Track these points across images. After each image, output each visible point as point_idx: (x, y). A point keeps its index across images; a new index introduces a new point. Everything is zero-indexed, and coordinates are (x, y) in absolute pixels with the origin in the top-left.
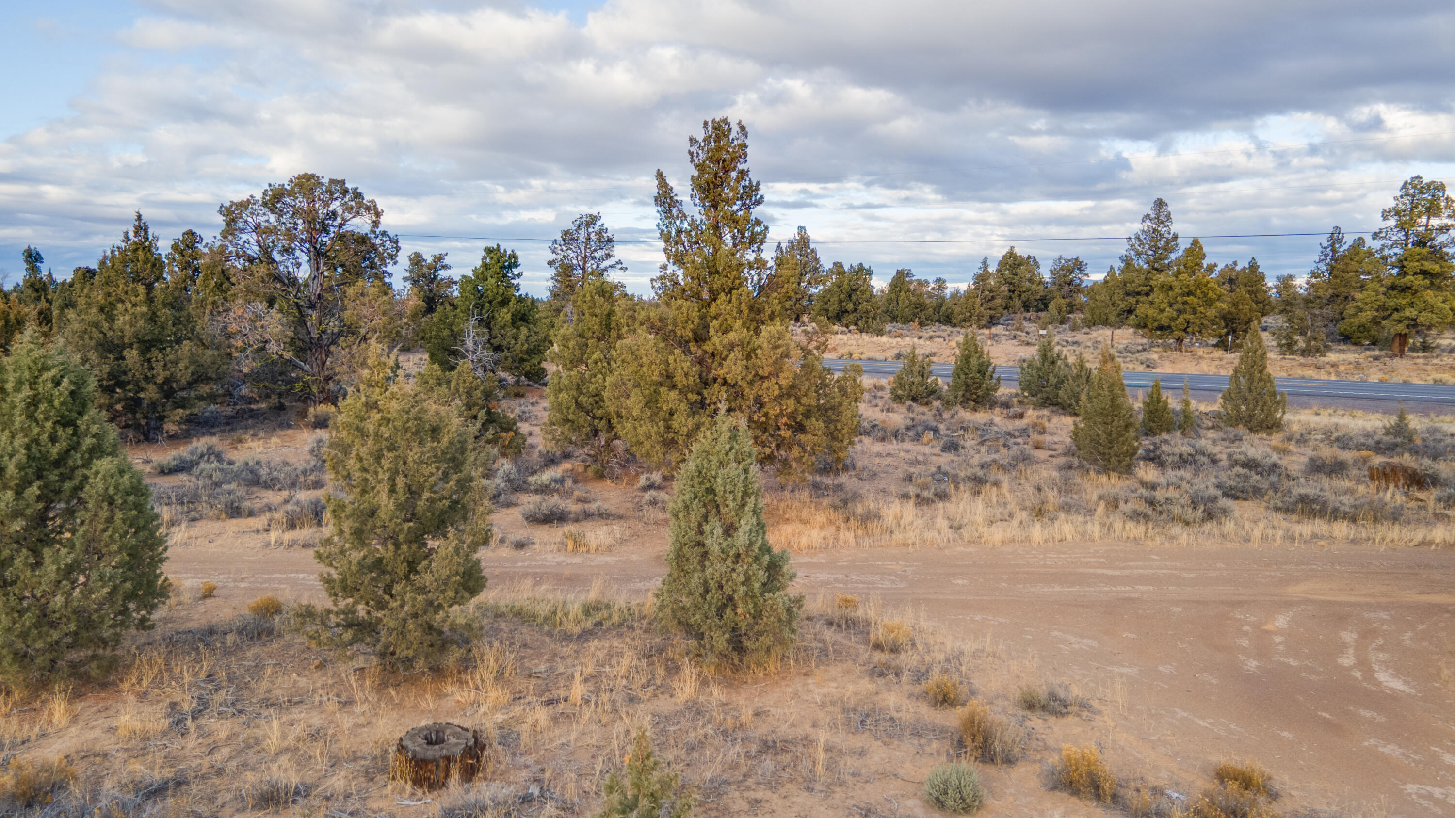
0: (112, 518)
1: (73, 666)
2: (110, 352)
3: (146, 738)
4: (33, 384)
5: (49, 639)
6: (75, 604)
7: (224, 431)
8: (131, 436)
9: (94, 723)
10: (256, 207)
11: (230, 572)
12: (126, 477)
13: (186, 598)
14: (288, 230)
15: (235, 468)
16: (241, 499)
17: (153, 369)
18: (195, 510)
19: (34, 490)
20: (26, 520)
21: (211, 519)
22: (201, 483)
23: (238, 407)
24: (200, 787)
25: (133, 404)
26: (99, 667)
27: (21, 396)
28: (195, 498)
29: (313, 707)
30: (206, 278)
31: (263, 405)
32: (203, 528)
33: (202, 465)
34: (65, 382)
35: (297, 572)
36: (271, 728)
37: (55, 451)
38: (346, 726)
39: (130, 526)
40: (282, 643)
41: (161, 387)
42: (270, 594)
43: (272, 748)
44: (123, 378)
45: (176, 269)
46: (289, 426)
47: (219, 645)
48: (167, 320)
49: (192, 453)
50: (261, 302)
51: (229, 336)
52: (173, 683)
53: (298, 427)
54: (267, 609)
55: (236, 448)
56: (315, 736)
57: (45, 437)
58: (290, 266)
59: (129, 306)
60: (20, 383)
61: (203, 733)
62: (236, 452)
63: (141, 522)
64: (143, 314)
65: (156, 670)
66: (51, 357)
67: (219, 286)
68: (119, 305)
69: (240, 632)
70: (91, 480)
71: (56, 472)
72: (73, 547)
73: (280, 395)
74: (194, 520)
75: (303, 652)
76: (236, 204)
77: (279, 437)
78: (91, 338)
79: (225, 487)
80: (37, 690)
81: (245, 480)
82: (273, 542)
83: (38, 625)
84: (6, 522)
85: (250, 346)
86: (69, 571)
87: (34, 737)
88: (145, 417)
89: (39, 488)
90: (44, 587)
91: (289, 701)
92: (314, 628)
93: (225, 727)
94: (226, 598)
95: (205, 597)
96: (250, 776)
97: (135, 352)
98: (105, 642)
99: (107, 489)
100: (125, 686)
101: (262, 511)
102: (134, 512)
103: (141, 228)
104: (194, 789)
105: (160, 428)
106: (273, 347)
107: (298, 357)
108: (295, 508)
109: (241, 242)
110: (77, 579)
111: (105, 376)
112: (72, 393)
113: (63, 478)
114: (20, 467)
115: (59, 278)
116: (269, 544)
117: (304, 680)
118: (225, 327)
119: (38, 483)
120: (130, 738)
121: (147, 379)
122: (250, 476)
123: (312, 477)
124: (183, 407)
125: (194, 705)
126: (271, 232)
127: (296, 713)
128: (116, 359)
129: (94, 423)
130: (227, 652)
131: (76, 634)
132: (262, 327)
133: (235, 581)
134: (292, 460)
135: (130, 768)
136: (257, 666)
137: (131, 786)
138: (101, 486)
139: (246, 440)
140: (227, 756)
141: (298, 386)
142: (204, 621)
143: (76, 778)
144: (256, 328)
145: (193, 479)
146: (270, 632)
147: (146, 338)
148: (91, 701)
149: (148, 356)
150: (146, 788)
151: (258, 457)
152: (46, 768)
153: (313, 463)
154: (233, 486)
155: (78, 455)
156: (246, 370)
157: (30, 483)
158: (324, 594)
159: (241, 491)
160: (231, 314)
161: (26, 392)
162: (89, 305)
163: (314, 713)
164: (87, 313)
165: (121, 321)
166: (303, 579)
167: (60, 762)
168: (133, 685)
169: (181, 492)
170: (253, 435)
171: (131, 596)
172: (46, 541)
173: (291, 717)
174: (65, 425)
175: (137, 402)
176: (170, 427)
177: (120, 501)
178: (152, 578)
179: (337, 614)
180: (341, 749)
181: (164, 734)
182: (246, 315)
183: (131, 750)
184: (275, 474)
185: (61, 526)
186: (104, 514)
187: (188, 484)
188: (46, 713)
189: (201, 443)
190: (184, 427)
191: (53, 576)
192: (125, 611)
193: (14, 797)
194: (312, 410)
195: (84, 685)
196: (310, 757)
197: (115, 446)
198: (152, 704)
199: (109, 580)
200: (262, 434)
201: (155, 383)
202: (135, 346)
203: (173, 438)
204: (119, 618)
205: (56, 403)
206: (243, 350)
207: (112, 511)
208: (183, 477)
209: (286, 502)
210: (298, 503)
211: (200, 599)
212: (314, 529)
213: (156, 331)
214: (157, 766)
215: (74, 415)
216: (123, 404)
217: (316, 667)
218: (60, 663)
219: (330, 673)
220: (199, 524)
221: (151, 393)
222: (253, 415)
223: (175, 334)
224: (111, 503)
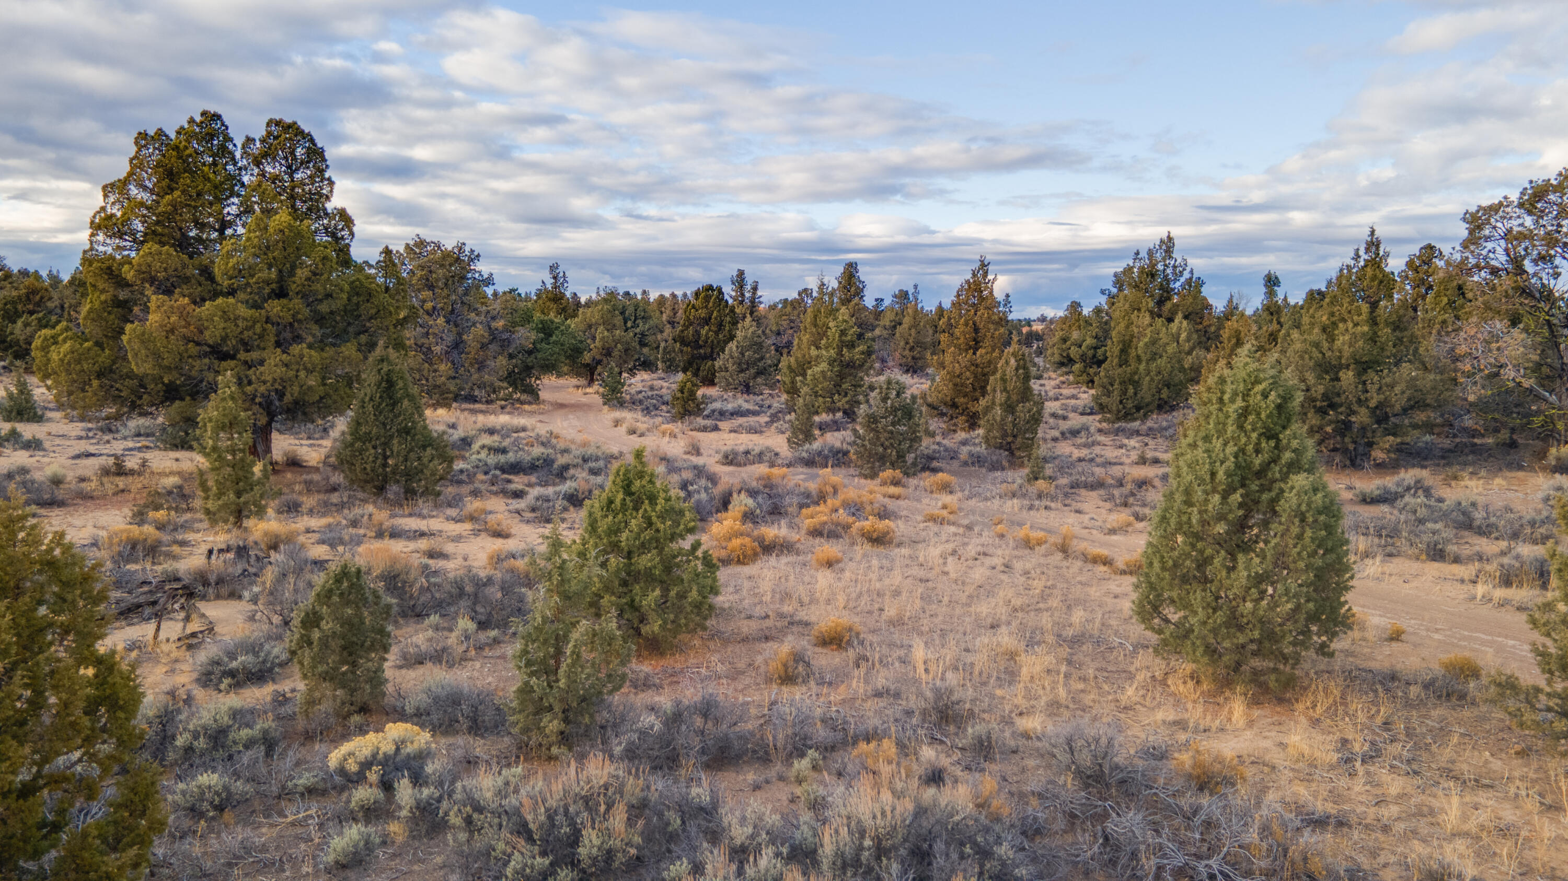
0: (1302, 534)
1: (1255, 673)
2: (1327, 372)
3: (1313, 765)
4: (1246, 396)
5: (1235, 641)
6: (1261, 613)
7: (1438, 465)
8: (1337, 460)
9: (1267, 734)
10: (1509, 209)
11: (1423, 620)
12: (1319, 495)
13: (1371, 635)
14: (1548, 233)
15: (1444, 506)
16: (1447, 541)
17: (1367, 391)
18: (1393, 545)
19: (1236, 497)
20: (1228, 525)
21: (1409, 557)
22: (1403, 517)
23: (1458, 440)
24: (1363, 836)
25: (1344, 427)
26: (1277, 681)
27: (1235, 406)
28: (1394, 533)
29: (1506, 798)
30: (1438, 295)
31: (1490, 441)
32: (1396, 565)
33: (1407, 498)
34: (1273, 396)
35: (1506, 637)
36: (1450, 803)
37: (1257, 461)
38: (1546, 834)
39: (1319, 546)
40: (1476, 713)
41: (1373, 411)
42: (1467, 654)
43: (1449, 827)
44: (1336, 400)
45: (1408, 287)
46: (1520, 468)
47: (1400, 694)
48: (1388, 340)
49: (1398, 485)
50: (1501, 321)
51: (1456, 359)
52: (1347, 719)
53: (1532, 469)
54: (1461, 669)
55: (1450, 486)
56: (1504, 831)
57: (1250, 447)
58: (1544, 276)
59: (1350, 325)
60: (1235, 394)
61: (1371, 781)
62: (1448, 490)
63: (1330, 544)
64: (1363, 334)
65: (1331, 700)
66: (1264, 371)
67: (1451, 303)
68: (1341, 325)
69: (1426, 686)
70: (1286, 495)
71: (1257, 482)
72: (1264, 558)
73: (1513, 430)
74: (1390, 555)
75: (1502, 730)
76: (1484, 209)
77: (1505, 478)
78: (1311, 358)
79: (1430, 525)
80: (1222, 687)
81: (1455, 521)
82: (1479, 597)
83: (1227, 624)
84: (1212, 523)
85: (1480, 370)
86: (1259, 580)
87: (1214, 729)
88: (1355, 442)
89: (1241, 495)
90: (1235, 590)
91: (1476, 780)
92: (1518, 705)
93: (1396, 783)
94: (1415, 645)
95: (1392, 639)
96: (1417, 845)
97: (1351, 373)
98: (1285, 658)
99: (1300, 505)
100: (1300, 707)
101: (1470, 559)
102: (1323, 533)
103: (1373, 244)
104: (1356, 835)
105: (1367, 455)
106: (1509, 373)
107: (1543, 386)
108: (1513, 562)
109: (1484, 252)
110: (1266, 590)
111: (1319, 397)
112: (1279, 407)
113: (1263, 489)
114: (1229, 474)
115: (1292, 301)
116: (1475, 598)
117: (1499, 763)
118: (1453, 350)
119: (1241, 491)
120: (1298, 761)
121: (1359, 401)
122: (1461, 518)
123: (1542, 530)
124: (1395, 435)
125: (1365, 748)
126: (1525, 237)
127: (1482, 797)
128: (1332, 380)
129: (1295, 438)
130: (1408, 704)
131: (1260, 642)
132: (1498, 349)
133: (1428, 630)
134: (1518, 506)
135: (1295, 788)
136: (1441, 729)
137: (1293, 807)
138: (1294, 501)
139: (1463, 479)
140: (1396, 815)
141: (1538, 421)
142: (1387, 664)
143: (1244, 779)
144: (1490, 351)
145: (1396, 512)
146: (1462, 696)
147: (1364, 359)
148: (1267, 711)
149: (1364, 378)
150: (1307, 814)
151: (1473, 498)
152: (1219, 759)
153: (1545, 514)
154: (1439, 526)
155: (1277, 468)
156: (1472, 398)
157: (1235, 490)
158: (1537, 671)
159: (1448, 533)
160: (1462, 334)
161: (1240, 403)
162: (1312, 324)
163: (1507, 805)
164: (1309, 334)
165: (1342, 340)
166: (1513, 647)
167: (1232, 760)
168: (1307, 708)
169: (1379, 523)
170: (1471, 473)
171: (1313, 618)
172: (1245, 547)
173: (1476, 799)
174: (1269, 438)
175: (1347, 425)
176: (1378, 454)
177: (1311, 519)
178: (1335, 604)
179: (1549, 695)
180: (1536, 859)
181: (1332, 767)
182: (1479, 336)
183: (1298, 771)
184: (1493, 520)
185: (1257, 536)
186: (1295, 530)
187: (1388, 516)
188: (1227, 709)
189: (1409, 475)
190: (1393, 456)
191: (1244, 582)
192: (1306, 632)
193: (1190, 777)
194: (1553, 451)
195: (1263, 694)
196: (1495, 853)
197: (1312, 463)
198: (1323, 734)
199: (1294, 597)
200: (1483, 473)
201: (1368, 407)
202: (1352, 366)
203: (1380, 467)
204: (1301, 637)
205: (1263, 416)
206: (1469, 375)
207: (1303, 527)
208: (1385, 508)
209: (1503, 553)
210: (1517, 557)
211: (1386, 640)
212: (1537, 592)
213: (1375, 352)
214: (1320, 797)
215: (1278, 428)
216: (1333, 426)
217: (1517, 753)
218: (1244, 667)
219: (1535, 765)
220: (1395, 560)
221: (1362, 417)
222: (1475, 450)
223: (1395, 356)
224: (1303, 520)
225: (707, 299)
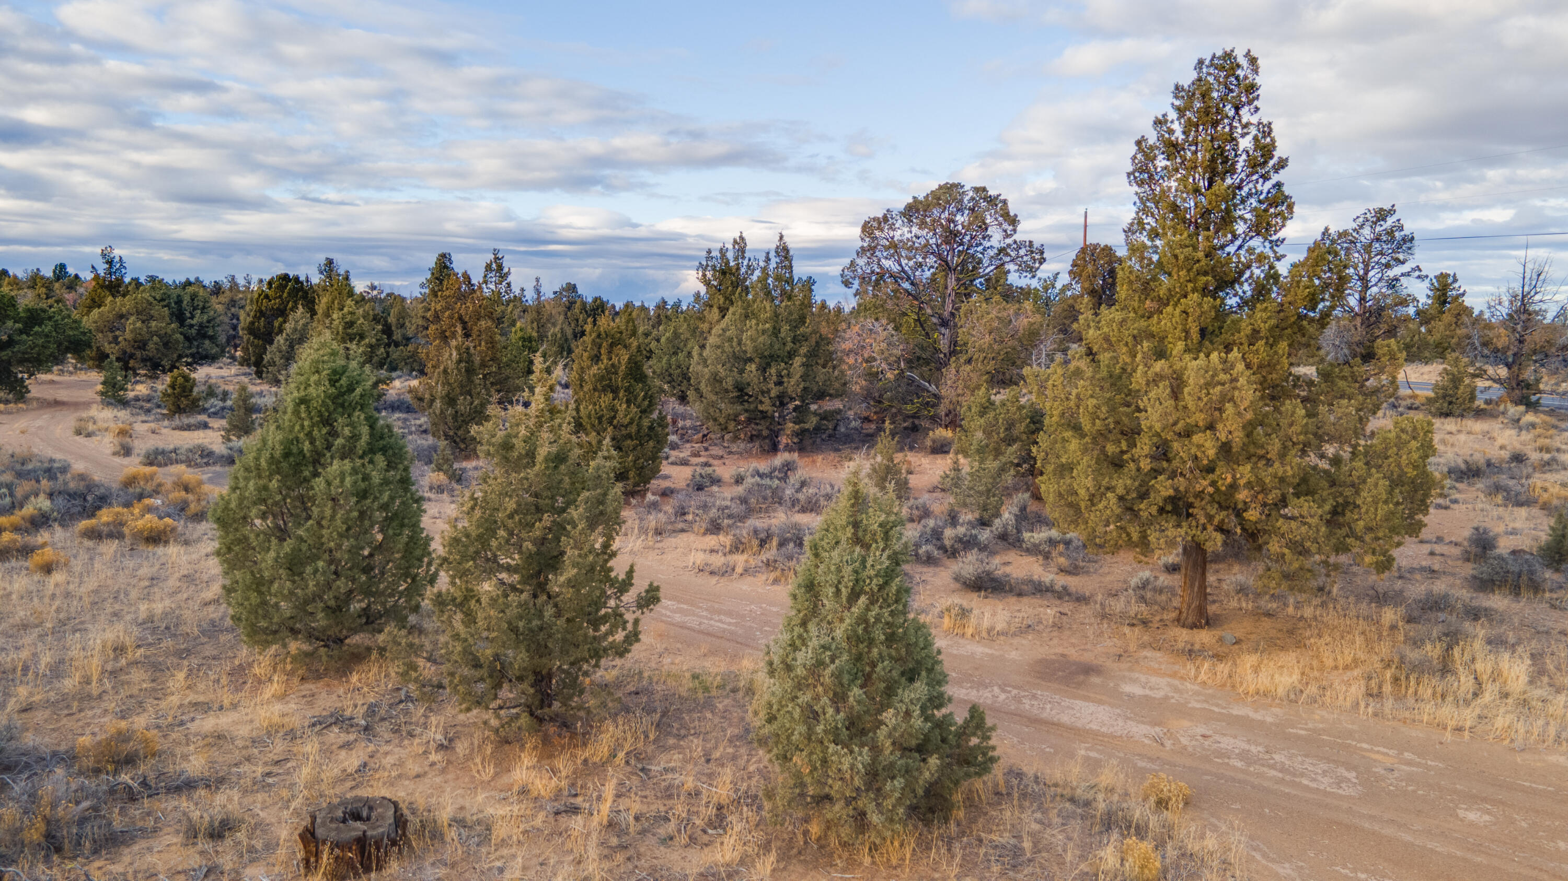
0: (335, 516)
10: (893, 222)
48: (787, 336)
97: (754, 366)
141: (912, 407)
147: (766, 354)
155: (329, 454)
174: (324, 426)
177: (343, 502)
186: (328, 512)
201: (770, 397)
202: (756, 360)
205: (316, 405)
207: (335, 509)
215: (336, 416)
224: (335, 503)
225: (282, 287)
